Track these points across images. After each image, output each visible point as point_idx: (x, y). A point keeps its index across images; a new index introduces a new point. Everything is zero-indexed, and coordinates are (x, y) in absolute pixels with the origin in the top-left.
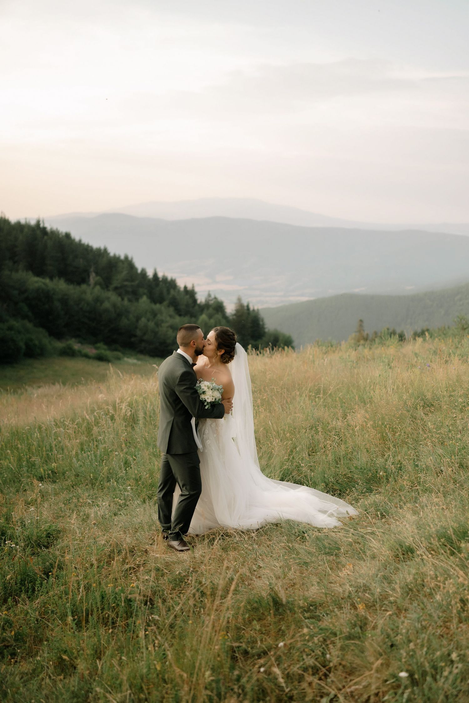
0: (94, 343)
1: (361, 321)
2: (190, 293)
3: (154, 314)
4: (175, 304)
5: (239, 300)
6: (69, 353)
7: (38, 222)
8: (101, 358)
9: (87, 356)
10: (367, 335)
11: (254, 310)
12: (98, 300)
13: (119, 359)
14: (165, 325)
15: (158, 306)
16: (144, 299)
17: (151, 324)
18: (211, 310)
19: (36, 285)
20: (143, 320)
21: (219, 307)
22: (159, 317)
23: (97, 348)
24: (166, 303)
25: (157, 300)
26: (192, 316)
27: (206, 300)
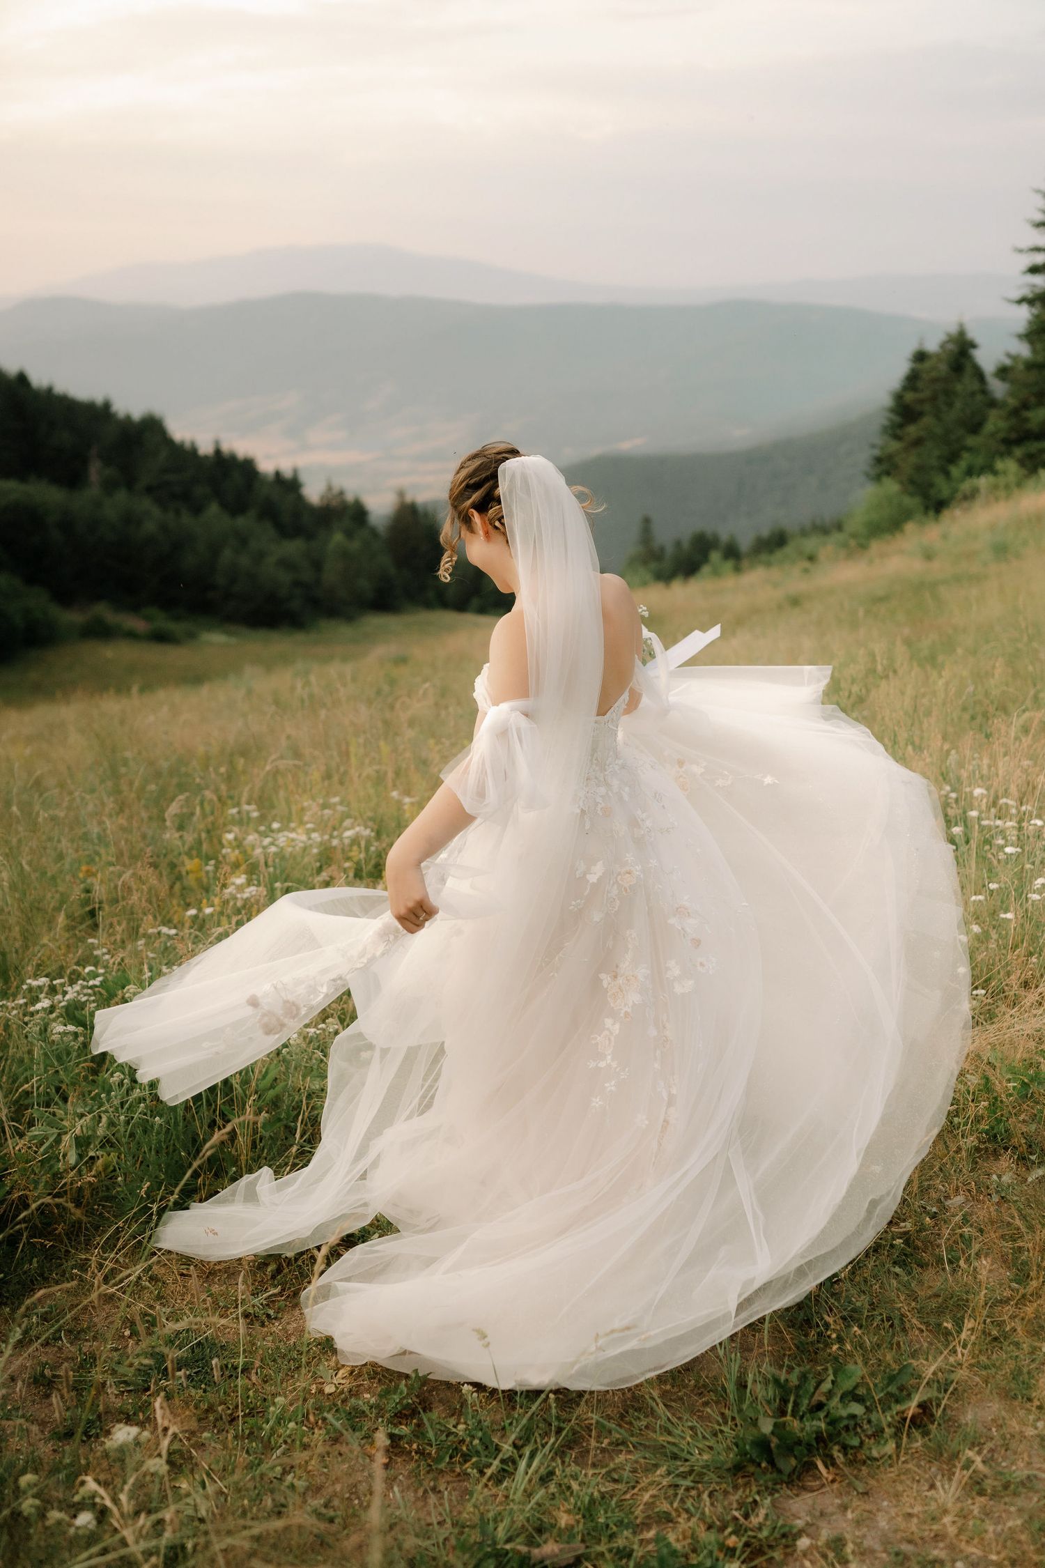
0: (135, 608)
1: (647, 521)
2: (289, 485)
3: (243, 541)
4: (269, 512)
5: (401, 494)
6: (100, 632)
8: (161, 638)
9: (132, 635)
10: (662, 548)
11: (426, 515)
12: (129, 519)
13: (192, 636)
14: (271, 560)
15: (241, 522)
16: (214, 509)
17: (245, 561)
18: (347, 522)
20: (227, 554)
21: (359, 513)
22: (253, 545)
23: (148, 619)
24: (252, 513)
25: (236, 507)
26: (310, 536)
27: (322, 498)
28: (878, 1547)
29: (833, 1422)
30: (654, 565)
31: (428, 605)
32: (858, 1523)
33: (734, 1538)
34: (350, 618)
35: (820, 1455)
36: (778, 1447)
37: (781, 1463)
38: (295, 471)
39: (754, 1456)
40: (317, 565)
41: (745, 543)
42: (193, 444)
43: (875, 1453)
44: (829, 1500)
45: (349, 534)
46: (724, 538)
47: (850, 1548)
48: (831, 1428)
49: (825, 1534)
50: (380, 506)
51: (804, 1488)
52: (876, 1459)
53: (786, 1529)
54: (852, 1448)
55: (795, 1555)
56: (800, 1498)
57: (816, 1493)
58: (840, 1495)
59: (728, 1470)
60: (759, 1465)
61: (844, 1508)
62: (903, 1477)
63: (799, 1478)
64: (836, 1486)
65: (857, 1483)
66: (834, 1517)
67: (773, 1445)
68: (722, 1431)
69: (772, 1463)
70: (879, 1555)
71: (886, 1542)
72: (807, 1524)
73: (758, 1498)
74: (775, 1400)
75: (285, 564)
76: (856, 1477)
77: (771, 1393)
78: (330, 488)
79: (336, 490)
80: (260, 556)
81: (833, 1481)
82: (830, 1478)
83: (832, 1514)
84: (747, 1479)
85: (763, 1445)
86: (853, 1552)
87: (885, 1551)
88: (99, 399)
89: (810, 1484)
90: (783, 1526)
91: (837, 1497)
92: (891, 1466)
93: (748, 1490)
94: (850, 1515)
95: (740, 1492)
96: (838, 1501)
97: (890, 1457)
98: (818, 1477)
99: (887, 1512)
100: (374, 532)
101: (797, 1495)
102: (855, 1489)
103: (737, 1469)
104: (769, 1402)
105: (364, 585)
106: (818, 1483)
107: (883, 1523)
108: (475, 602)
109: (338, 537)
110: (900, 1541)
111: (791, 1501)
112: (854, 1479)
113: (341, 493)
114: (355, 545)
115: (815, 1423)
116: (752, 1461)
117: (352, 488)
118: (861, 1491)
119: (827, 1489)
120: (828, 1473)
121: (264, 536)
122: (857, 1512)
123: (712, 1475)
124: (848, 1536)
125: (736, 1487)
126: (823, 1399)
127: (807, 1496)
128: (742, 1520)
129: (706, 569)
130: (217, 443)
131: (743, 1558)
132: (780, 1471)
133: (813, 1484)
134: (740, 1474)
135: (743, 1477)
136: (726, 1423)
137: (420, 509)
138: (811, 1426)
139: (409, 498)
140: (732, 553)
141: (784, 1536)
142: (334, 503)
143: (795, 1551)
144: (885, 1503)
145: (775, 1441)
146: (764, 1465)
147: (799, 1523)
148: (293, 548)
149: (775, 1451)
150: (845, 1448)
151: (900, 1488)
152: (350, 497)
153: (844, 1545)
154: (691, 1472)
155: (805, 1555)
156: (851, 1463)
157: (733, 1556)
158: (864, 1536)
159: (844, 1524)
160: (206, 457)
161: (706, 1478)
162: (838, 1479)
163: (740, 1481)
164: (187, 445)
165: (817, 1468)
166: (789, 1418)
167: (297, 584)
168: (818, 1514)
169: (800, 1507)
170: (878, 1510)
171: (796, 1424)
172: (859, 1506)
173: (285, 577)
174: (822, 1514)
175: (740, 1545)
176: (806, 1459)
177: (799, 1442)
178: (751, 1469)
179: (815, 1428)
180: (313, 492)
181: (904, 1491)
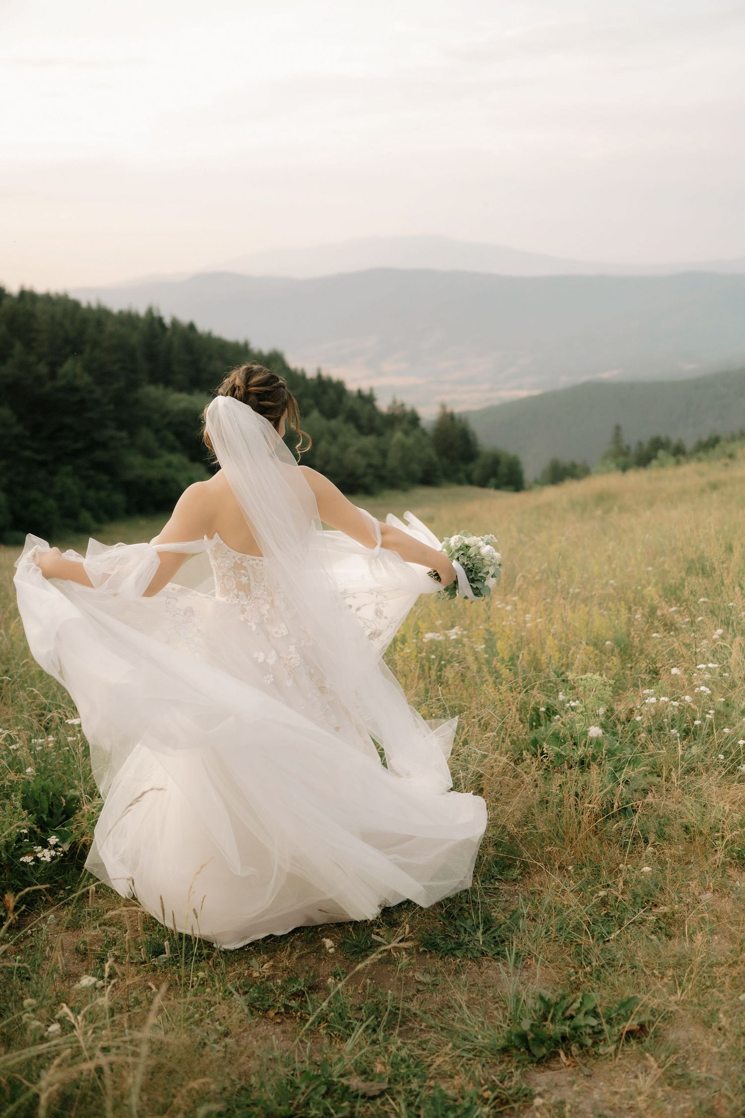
1: (617, 427)
2: (367, 400)
3: (334, 436)
4: (353, 417)
5: (443, 406)
7: (150, 312)
10: (628, 448)
11: (460, 420)
14: (352, 449)
15: (334, 423)
16: (315, 414)
17: (334, 450)
18: (405, 425)
19: (183, 405)
21: (414, 420)
22: (341, 439)
24: (341, 418)
25: (330, 414)
26: (380, 434)
27: (389, 408)
28: (589, 1110)
29: (575, 1029)
30: (621, 459)
31: (460, 483)
32: (578, 1094)
33: (489, 1092)
34: (405, 490)
35: (562, 1048)
36: (533, 1039)
37: (535, 1050)
38: (371, 390)
39: (517, 1044)
40: (384, 454)
41: (689, 445)
42: (303, 371)
43: (601, 1051)
44: (562, 1077)
45: (406, 433)
46: (674, 441)
47: (568, 1107)
48: (573, 1032)
49: (555, 1097)
50: (429, 415)
51: (549, 1068)
52: (601, 1055)
53: (528, 1092)
54: (586, 1046)
55: (531, 1108)
56: (545, 1074)
57: (555, 1072)
58: (571, 1075)
59: (498, 1050)
60: (519, 1049)
61: (572, 1083)
62: (617, 1069)
63: (546, 1062)
64: (570, 1069)
65: (584, 1068)
66: (564, 1088)
67: (529, 1038)
68: (501, 1027)
69: (528, 1049)
70: (588, 1115)
71: (595, 1107)
72: (544, 1090)
73: (513, 1070)
74: (540, 1010)
75: (363, 452)
76: (585, 1065)
77: (537, 1007)
78: (394, 402)
79: (399, 403)
80: (345, 447)
81: (569, 1066)
82: (568, 1063)
83: (563, 1086)
84: (509, 1058)
85: (523, 1037)
86: (570, 1111)
87: (593, 1113)
88: (241, 340)
89: (552, 1065)
90: (525, 1089)
91: (569, 1076)
92: (611, 1060)
93: (510, 1065)
94: (575, 1088)
95: (504, 1065)
96: (569, 1078)
97: (611, 1055)
98: (558, 1062)
99: (601, 1089)
100: (424, 433)
101: (543, 1072)
102: (583, 1072)
103: (504, 1050)
104: (535, 1011)
105: (416, 467)
106: (559, 1065)
107: (596, 1095)
108: (493, 481)
109: (398, 435)
110: (605, 1108)
111: (538, 1075)
112: (582, 1066)
113: (403, 405)
114: (410, 441)
115: (563, 1027)
116: (516, 1047)
117: (410, 402)
118: (586, 1073)
119: (564, 1070)
120: (568, 1059)
121: (348, 434)
122: (581, 1086)
123: (488, 1053)
124: (568, 1101)
125: (501, 1062)
126: (574, 1013)
127: (550, 1073)
128: (498, 1083)
129: (654, 462)
130: (319, 370)
131: (493, 1105)
132: (534, 1056)
133: (556, 1066)
134: (506, 1054)
135: (508, 1056)
136: (505, 1021)
137: (457, 417)
138: (560, 1029)
139: (448, 410)
140: (678, 452)
141: (526, 1095)
142: (397, 412)
143: (532, 1105)
144: (601, 1084)
145: (531, 1036)
146: (522, 1050)
147: (539, 1089)
148: (368, 442)
149: (530, 1042)
150: (582, 1046)
151: (613, 1074)
152: (408, 408)
153: (565, 1106)
154: (473, 1050)
155: (537, 1109)
156: (583, 1056)
157: (486, 1104)
158: (581, 1102)
159: (568, 1094)
160: (312, 379)
161: (484, 1055)
162: (573, 1064)
163: (506, 1059)
164: (299, 372)
165: (559, 1056)
166: (548, 1023)
167: (370, 466)
168: (553, 1085)
169: (541, 1079)
170: (595, 1087)
171: (551, 1026)
172: (581, 1083)
173: (361, 462)
174: (556, 1085)
175: (492, 1097)
176: (552, 1050)
177: (550, 1038)
178: (514, 1052)
179: (562, 1031)
180: (383, 405)
181: (616, 1077)
